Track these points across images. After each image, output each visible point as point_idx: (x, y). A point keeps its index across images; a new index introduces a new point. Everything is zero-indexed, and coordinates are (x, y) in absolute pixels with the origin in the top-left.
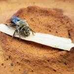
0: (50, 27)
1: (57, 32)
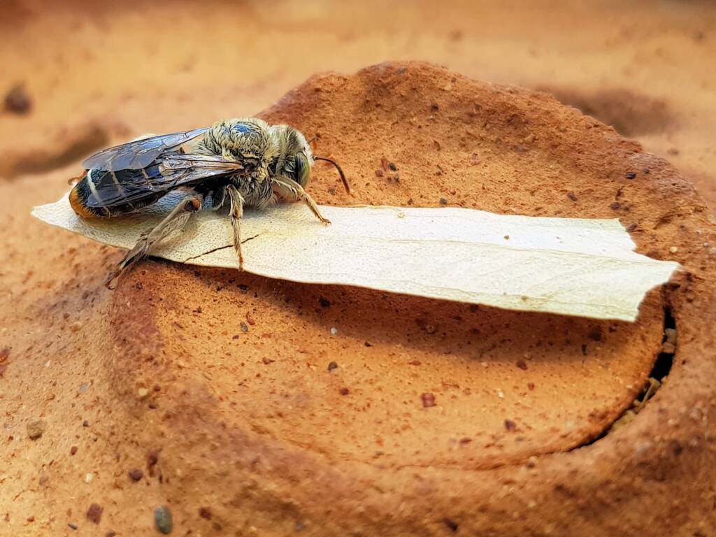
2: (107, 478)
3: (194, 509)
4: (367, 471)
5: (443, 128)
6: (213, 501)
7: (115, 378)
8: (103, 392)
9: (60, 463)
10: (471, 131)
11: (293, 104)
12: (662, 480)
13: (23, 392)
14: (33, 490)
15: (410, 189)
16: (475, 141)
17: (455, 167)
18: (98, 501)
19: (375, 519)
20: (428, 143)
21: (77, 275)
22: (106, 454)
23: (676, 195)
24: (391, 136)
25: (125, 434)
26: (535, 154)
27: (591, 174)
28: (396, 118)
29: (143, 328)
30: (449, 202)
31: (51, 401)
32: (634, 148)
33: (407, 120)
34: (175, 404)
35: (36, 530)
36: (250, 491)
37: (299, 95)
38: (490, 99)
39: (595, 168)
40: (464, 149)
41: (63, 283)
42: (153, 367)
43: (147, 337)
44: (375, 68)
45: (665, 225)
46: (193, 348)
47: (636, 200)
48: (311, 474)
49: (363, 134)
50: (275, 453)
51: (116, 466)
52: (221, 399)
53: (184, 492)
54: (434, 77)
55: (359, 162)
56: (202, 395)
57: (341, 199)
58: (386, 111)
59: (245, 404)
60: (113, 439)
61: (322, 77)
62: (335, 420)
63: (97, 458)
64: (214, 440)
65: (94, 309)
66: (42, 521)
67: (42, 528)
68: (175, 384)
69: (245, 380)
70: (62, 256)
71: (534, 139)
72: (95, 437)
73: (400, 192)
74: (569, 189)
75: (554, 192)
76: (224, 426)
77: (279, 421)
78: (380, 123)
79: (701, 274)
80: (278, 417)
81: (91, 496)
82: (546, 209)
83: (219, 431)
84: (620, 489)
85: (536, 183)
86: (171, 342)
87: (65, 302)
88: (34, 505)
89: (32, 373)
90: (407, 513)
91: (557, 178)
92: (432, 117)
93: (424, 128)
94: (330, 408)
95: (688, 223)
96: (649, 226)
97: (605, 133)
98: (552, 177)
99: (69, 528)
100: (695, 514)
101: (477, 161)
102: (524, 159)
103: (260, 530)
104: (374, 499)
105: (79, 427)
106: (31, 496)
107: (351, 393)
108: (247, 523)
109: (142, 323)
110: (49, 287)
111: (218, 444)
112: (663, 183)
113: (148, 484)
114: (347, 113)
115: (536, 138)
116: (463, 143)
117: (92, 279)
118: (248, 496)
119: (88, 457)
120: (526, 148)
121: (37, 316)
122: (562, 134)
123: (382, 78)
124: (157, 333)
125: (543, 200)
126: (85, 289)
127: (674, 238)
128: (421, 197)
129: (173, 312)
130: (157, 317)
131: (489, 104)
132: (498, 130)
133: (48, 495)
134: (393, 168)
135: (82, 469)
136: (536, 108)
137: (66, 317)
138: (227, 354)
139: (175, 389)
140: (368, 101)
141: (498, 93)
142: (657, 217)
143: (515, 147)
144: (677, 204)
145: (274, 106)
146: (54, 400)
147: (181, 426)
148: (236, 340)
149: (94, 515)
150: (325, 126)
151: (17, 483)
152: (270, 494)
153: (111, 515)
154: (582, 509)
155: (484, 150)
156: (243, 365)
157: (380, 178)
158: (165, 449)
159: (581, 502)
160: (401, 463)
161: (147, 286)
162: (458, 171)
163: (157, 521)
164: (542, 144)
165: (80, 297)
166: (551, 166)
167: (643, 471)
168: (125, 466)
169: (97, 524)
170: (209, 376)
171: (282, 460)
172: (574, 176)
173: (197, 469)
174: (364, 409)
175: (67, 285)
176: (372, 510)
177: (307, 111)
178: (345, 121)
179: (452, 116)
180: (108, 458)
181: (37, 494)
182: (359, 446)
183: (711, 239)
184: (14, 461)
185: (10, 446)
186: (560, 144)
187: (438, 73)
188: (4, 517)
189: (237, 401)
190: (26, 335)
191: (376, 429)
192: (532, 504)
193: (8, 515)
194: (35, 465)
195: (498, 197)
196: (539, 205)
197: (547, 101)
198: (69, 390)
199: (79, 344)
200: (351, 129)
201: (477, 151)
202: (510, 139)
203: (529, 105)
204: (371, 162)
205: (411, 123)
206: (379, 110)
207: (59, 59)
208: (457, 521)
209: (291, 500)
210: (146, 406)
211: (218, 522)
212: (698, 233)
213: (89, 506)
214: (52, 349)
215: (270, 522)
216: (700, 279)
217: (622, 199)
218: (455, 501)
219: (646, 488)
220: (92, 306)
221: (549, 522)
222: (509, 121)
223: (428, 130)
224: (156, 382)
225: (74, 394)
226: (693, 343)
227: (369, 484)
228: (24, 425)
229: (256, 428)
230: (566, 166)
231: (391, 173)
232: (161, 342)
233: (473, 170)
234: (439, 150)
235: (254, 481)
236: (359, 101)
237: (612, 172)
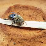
0: (31, 17)
1: (36, 19)
20: (21, 10)
45: (41, 13)
76: (17, 35)
79: (45, 15)
147: (14, 35)
152: (24, 38)
192: (43, 34)
208: (38, 37)
211: (20, 42)
224: (10, 33)
229: (20, 34)
231: (19, 13)
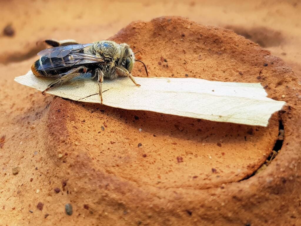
2: (45, 191)
3: (81, 205)
4: (154, 190)
5: (187, 44)
6: (90, 201)
7: (49, 149)
8: (44, 155)
9: (26, 185)
10: (198, 46)
11: (123, 34)
12: (278, 194)
13: (11, 155)
14: (14, 196)
15: (173, 70)
16: (200, 50)
17: (191, 60)
18: (42, 201)
19: (157, 210)
20: (180, 50)
21: (33, 105)
22: (45, 181)
23: (284, 73)
24: (165, 48)
25: (53, 173)
26: (225, 56)
27: (249, 64)
28: (167, 40)
29: (61, 128)
30: (189, 75)
31: (22, 159)
32: (267, 53)
33: (171, 41)
34: (74, 161)
35: (16, 213)
36: (105, 198)
37: (126, 30)
38: (207, 32)
39: (250, 61)
40: (195, 53)
41: (27, 109)
42: (65, 145)
43: (62, 132)
44: (158, 19)
45: (279, 86)
46: (81, 137)
47: (268, 75)
48: (130, 191)
49: (153, 46)
50: (115, 181)
51: (49, 186)
52: (93, 159)
53: (78, 198)
54: (183, 23)
55: (151, 58)
56: (85, 157)
57: (144, 74)
58: (163, 37)
59: (103, 161)
60: (48, 175)
61: (136, 22)
62: (140, 168)
63: (41, 183)
64: (90, 176)
65: (41, 120)
66: (18, 209)
67: (18, 212)
68: (74, 152)
69: (103, 151)
70: (27, 97)
71: (225, 49)
72: (41, 174)
73: (168, 71)
74: (240, 70)
75: (233, 71)
76: (94, 170)
77: (117, 168)
78: (160, 42)
79: (295, 107)
80: (117, 167)
81: (38, 199)
82: (230, 79)
83: (92, 172)
84: (259, 198)
85: (226, 67)
86: (72, 135)
87: (28, 117)
88: (15, 202)
89: (14, 146)
90: (171, 207)
91: (234, 65)
92: (182, 39)
93: (179, 44)
94: (139, 163)
95: (289, 85)
96: (273, 86)
97: (255, 46)
98: (232, 65)
99: (30, 212)
100: (291, 208)
101: (201, 58)
102: (221, 58)
103: (109, 214)
104: (157, 201)
105: (34, 170)
106: (14, 198)
107: (147, 157)
108: (104, 211)
109: (60, 126)
110: (22, 110)
111: (91, 178)
112: (279, 68)
113: (62, 194)
114: (146, 38)
115: (226, 49)
116: (195, 50)
117: (40, 107)
118: (104, 200)
119: (38, 182)
120: (221, 53)
121: (17, 122)
122: (236, 47)
123: (161, 23)
124: (66, 131)
125: (228, 75)
126: (37, 111)
127: (283, 91)
128: (177, 73)
129: (73, 122)
130: (66, 124)
131: (206, 34)
132: (210, 45)
133: (21, 198)
134: (166, 61)
135: (35, 187)
136: (226, 36)
137: (29, 123)
138: (96, 140)
139: (74, 155)
140: (155, 33)
141: (210, 29)
142: (276, 82)
143: (217, 52)
144: (285, 77)
145: (116, 35)
146: (24, 158)
147: (76, 170)
148: (99, 134)
149: (40, 207)
150: (137, 43)
151: (8, 193)
152: (113, 199)
153: (47, 207)
154: (244, 206)
155: (203, 54)
156: (102, 144)
157: (160, 65)
158: (70, 179)
159: (243, 203)
160: (168, 186)
161: (62, 111)
162: (193, 62)
163: (66, 210)
164: (228, 51)
165: (35, 115)
166: (232, 61)
167: (270, 190)
168: (53, 186)
169: (41, 211)
170: (88, 149)
171: (119, 185)
172: (242, 65)
173: (83, 188)
174: (153, 163)
175: (29, 109)
176: (156, 206)
177: (129, 37)
178: (145, 41)
179: (190, 39)
180: (46, 183)
181: (16, 198)
182: (151, 179)
183: (299, 92)
184: (6, 184)
185: (5, 177)
186: (236, 51)
187: (185, 21)
188: (3, 207)
189: (100, 160)
190: (12, 130)
191: (158, 172)
192: (223, 204)
193: (4, 206)
194: (16, 186)
195: (210, 74)
196: (227, 77)
197: (231, 33)
198: (29, 154)
199: (34, 135)
200: (148, 44)
201: (201, 54)
202: (215, 49)
203: (223, 35)
204: (156, 58)
205: (173, 42)
206: (159, 36)
207: (26, 13)
208: (191, 211)
209: (122, 202)
210: (62, 161)
211: (91, 210)
212: (293, 89)
213: (38, 203)
214: (23, 137)
215: (113, 211)
216: (294, 109)
217: (262, 75)
218: (191, 202)
219: (271, 197)
220: (40, 118)
221: (230, 211)
222: (214, 41)
223: (180, 45)
224: (66, 151)
225: (32, 156)
226: (291, 136)
227: (155, 195)
228: (11, 168)
229: (107, 171)
230: (238, 61)
231: (165, 63)
232: (68, 135)
233: (199, 62)
234: (185, 53)
235: (106, 194)
236: (152, 33)
237: (257, 63)
